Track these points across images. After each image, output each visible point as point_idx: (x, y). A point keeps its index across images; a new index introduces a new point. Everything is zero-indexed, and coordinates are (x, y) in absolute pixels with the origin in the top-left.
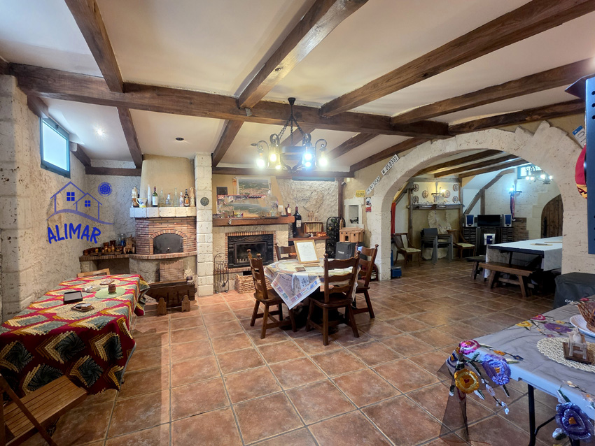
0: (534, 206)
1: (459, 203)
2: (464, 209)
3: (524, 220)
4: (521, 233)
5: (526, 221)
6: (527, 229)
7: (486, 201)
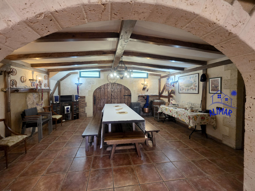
0: (89, 91)
1: (48, 88)
2: (51, 92)
3: (84, 97)
4: (83, 104)
5: (85, 98)
6: (86, 101)
7: (61, 88)
